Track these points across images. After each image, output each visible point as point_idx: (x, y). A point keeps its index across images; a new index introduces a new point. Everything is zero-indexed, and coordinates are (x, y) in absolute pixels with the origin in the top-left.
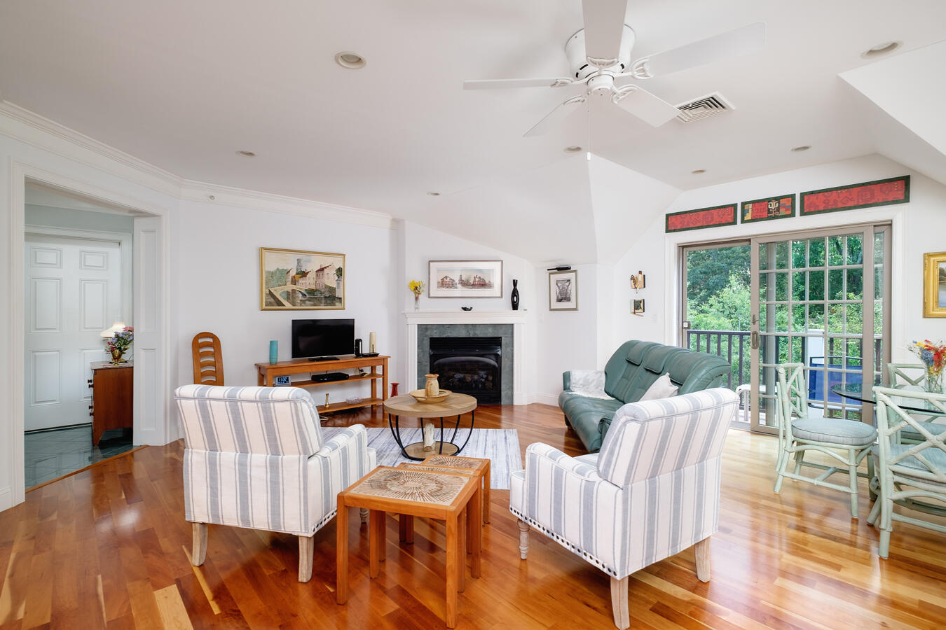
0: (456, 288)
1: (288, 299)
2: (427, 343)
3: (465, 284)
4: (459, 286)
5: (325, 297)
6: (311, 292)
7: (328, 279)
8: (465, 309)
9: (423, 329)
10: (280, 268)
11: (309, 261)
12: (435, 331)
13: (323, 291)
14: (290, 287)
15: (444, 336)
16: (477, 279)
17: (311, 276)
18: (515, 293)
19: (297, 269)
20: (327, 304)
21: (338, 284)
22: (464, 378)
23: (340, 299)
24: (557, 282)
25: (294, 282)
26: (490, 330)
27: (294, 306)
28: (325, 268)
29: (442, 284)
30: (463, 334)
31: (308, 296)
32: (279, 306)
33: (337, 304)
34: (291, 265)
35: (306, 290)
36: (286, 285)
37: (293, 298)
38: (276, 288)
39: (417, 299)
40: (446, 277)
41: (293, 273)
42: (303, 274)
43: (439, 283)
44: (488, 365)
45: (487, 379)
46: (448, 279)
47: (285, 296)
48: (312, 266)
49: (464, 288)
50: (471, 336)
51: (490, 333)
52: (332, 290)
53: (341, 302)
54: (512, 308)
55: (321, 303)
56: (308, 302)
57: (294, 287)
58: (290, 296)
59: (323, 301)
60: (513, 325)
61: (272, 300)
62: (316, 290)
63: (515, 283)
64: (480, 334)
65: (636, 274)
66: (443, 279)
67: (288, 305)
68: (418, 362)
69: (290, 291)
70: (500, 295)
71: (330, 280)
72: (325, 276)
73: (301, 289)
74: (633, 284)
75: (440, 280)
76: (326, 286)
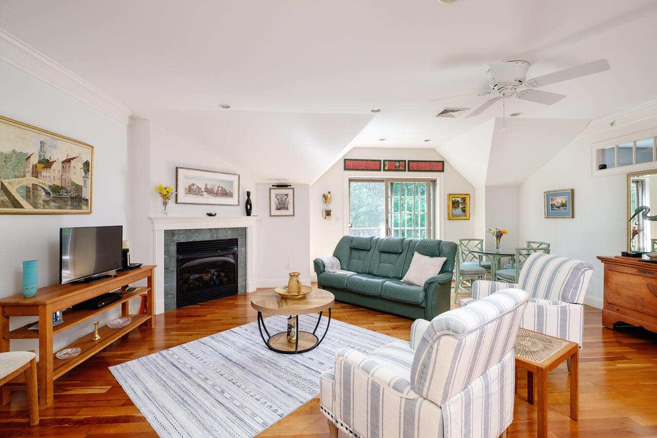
0: (202, 195)
1: (28, 197)
2: (174, 248)
3: (210, 192)
4: (205, 194)
5: (72, 198)
6: (56, 189)
7: (75, 174)
8: (210, 215)
9: (170, 234)
10: (18, 150)
11: (55, 147)
12: (182, 236)
13: (69, 189)
14: (29, 181)
15: (191, 240)
16: (220, 189)
17: (57, 167)
18: (248, 202)
19: (40, 156)
20: (73, 207)
21: (85, 182)
22: (201, 278)
23: (87, 200)
24: (277, 195)
25: (35, 173)
26: (230, 233)
27: (35, 208)
28: (72, 159)
29: (189, 191)
30: (207, 237)
31: (52, 196)
32: (15, 207)
33: (84, 207)
34: (31, 147)
35: (50, 187)
36: (24, 176)
37: (35, 196)
38: (11, 180)
39: (165, 204)
40: (193, 185)
41: (34, 160)
42: (47, 164)
43: (186, 189)
44: (226, 262)
45: (218, 276)
46: (195, 186)
47: (24, 192)
48: (58, 155)
49: (209, 196)
50: (215, 239)
51: (229, 236)
52: (79, 189)
53: (87, 205)
54: (246, 214)
55: (67, 205)
56: (52, 204)
57: (35, 181)
58: (30, 193)
59: (69, 203)
60: (246, 228)
61: (5, 198)
62: (62, 188)
63: (248, 194)
64: (222, 236)
65: (326, 193)
66: (190, 186)
67: (27, 207)
68: (165, 269)
69: (31, 186)
70: (237, 204)
71: (76, 176)
72: (72, 169)
73: (44, 184)
74: (324, 200)
75: (188, 188)
76: (73, 184)
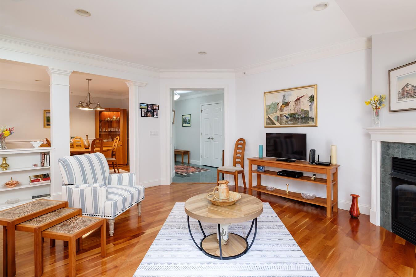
1: (278, 121)
2: (389, 163)
5: (302, 118)
6: (292, 115)
7: (303, 105)
9: (386, 146)
10: (274, 102)
11: (290, 95)
12: (396, 150)
13: (300, 114)
14: (279, 113)
15: (406, 157)
17: (292, 105)
19: (283, 102)
20: (302, 123)
21: (311, 108)
23: (313, 118)
25: (281, 110)
27: (281, 125)
28: (301, 97)
29: (403, 95)
31: (289, 118)
32: (273, 125)
33: (310, 122)
34: (278, 99)
35: (288, 114)
36: (277, 112)
37: (281, 120)
38: (271, 115)
39: (376, 113)
40: (407, 85)
41: (281, 104)
42: (287, 104)
43: (399, 93)
46: (410, 86)
47: (276, 118)
48: (292, 97)
52: (307, 112)
53: (313, 121)
55: (299, 122)
56: (290, 122)
57: (281, 113)
58: (279, 119)
59: (300, 121)
61: (269, 122)
62: (295, 114)
66: (403, 89)
67: (278, 124)
69: (279, 116)
71: (305, 105)
72: (301, 103)
73: (286, 114)
75: (401, 91)
76: (302, 110)
